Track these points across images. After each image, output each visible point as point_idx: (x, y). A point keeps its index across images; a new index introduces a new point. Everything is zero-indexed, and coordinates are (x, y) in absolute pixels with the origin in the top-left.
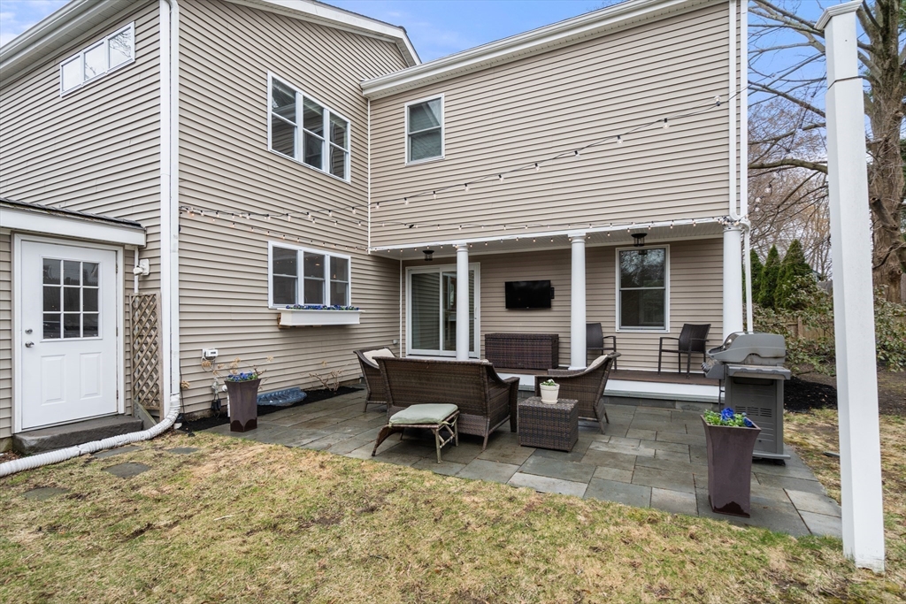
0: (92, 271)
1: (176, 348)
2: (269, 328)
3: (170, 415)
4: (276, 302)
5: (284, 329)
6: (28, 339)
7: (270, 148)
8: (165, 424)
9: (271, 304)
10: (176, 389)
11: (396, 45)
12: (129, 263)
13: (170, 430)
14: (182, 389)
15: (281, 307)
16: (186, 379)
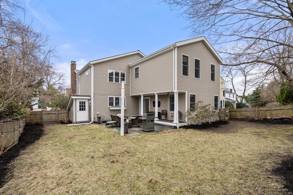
0: (85, 102)
1: (93, 113)
2: (108, 110)
3: (92, 121)
4: (109, 106)
5: (111, 110)
6: (78, 111)
7: (108, 82)
8: (91, 122)
9: (108, 106)
10: (93, 118)
11: (138, 54)
12: (89, 101)
13: (92, 123)
14: (94, 118)
15: (110, 107)
16: (95, 117)
